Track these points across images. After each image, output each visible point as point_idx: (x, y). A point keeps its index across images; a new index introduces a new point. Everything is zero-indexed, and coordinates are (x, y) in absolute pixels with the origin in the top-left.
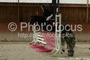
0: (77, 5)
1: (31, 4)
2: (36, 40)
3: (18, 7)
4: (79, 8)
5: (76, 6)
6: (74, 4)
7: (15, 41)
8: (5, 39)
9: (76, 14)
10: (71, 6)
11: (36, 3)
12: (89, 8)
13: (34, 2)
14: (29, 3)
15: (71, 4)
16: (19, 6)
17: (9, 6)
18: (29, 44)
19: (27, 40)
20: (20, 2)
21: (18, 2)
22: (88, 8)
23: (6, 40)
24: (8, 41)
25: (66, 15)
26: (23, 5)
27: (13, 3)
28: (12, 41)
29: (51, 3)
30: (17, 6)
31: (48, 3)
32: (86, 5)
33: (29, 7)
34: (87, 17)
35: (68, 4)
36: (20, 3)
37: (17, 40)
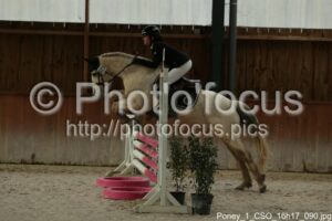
3: (86, 38)
4: (314, 44)
5: (304, 39)
7: (69, 164)
8: (33, 156)
9: (304, 68)
10: (285, 38)
14: (126, 25)
15: (283, 29)
17: (54, 36)
20: (92, 21)
21: (83, 21)
23: (37, 159)
24: (42, 164)
25: (263, 70)
26: (101, 34)
27: (68, 24)
28: (56, 164)
29: (206, 27)
31: (197, 27)
33: (125, 38)
35: (273, 31)
36: (94, 24)
37: (76, 160)
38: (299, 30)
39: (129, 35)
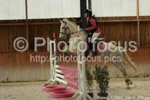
0: (121, 18)
1: (47, 20)
2: (54, 79)
3: (27, 26)
4: (124, 23)
6: (116, 18)
7: (24, 81)
8: (7, 79)
10: (112, 21)
11: (55, 19)
12: (140, 22)
13: (51, 18)
14: (44, 19)
15: (110, 17)
16: (27, 24)
17: (12, 26)
18: (43, 85)
19: (42, 79)
20: (29, 18)
21: (25, 18)
22: (138, 23)
23: (9, 80)
24: (12, 82)
26: (33, 24)
27: (18, 20)
28: (18, 82)
29: (78, 18)
30: (25, 25)
31: (74, 18)
32: (135, 17)
33: (44, 25)
34: (139, 38)
35: (107, 18)
36: (30, 20)
37: (26, 80)
38: (117, 17)
39: (45, 23)
